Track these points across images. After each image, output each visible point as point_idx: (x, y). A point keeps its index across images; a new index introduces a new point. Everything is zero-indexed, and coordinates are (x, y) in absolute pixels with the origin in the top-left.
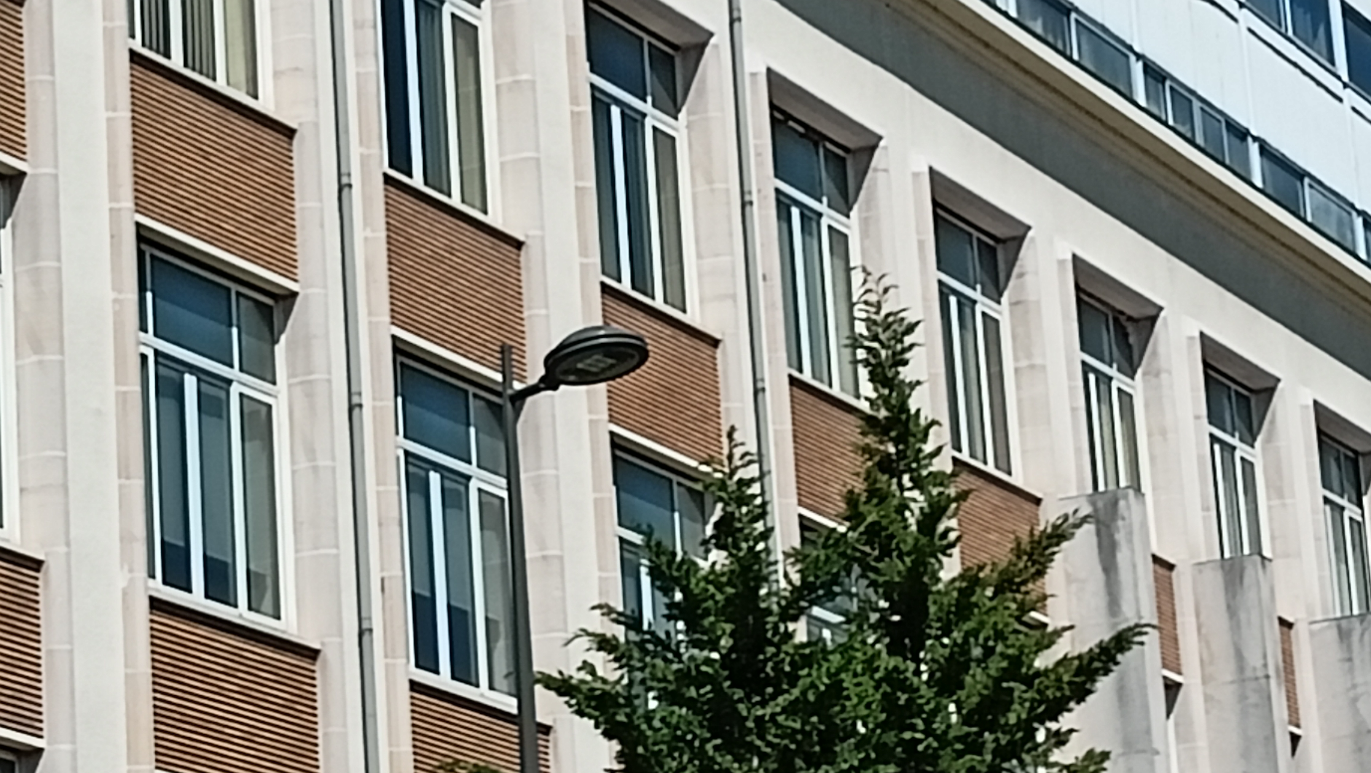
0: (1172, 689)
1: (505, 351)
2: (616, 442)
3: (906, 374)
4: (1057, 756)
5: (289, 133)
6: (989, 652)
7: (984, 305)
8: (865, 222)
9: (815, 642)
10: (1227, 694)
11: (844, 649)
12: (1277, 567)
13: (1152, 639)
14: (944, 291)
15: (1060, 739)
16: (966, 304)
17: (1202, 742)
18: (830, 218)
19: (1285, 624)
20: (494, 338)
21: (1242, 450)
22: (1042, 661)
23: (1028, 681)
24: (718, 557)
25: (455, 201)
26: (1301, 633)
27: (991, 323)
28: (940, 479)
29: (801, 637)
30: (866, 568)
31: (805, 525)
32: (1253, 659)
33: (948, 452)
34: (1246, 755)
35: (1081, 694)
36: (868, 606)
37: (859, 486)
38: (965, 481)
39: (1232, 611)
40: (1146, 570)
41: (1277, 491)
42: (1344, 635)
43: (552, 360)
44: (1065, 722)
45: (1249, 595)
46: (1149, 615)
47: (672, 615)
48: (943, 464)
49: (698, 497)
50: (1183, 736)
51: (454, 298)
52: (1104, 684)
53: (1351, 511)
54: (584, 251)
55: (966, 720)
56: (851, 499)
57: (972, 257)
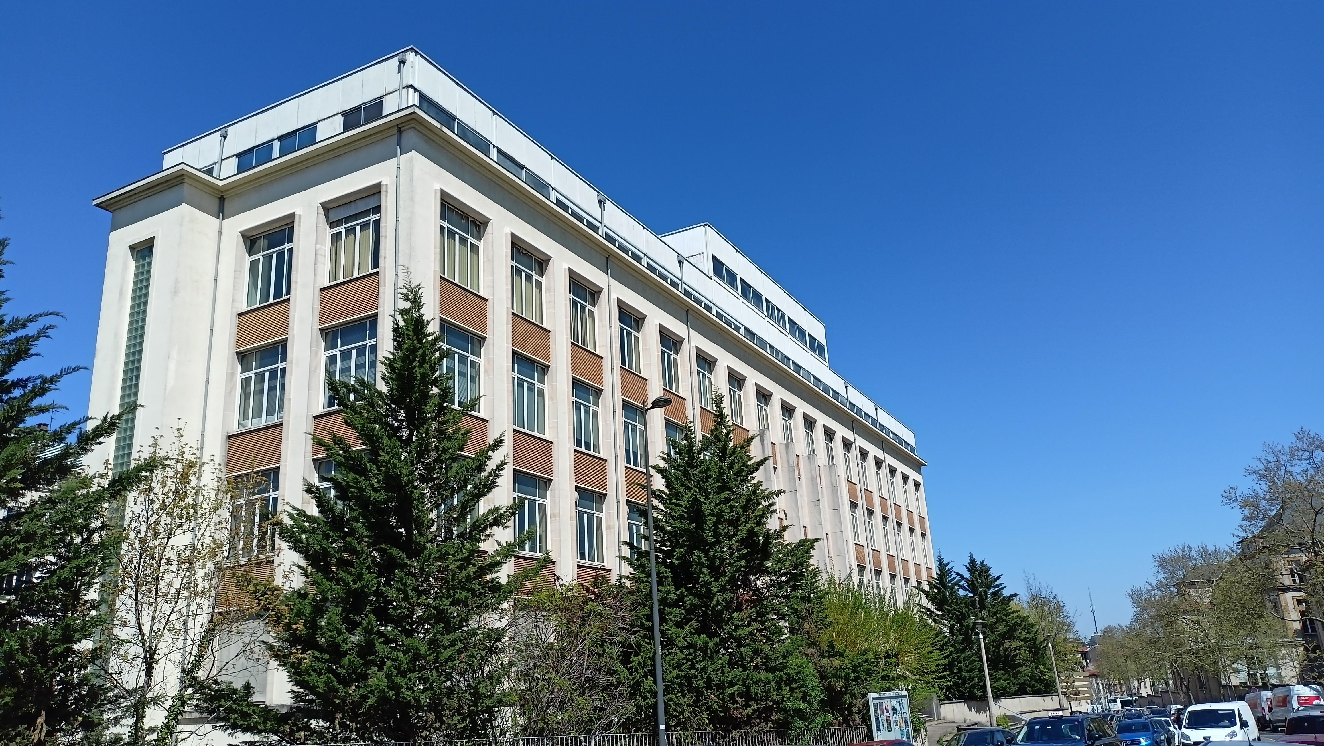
0: (775, 468)
1: (644, 401)
2: (666, 419)
3: (722, 406)
4: (752, 482)
5: (602, 358)
6: (739, 461)
7: (738, 392)
8: (715, 376)
9: (705, 459)
10: (786, 469)
11: (710, 460)
12: (796, 444)
13: (771, 459)
14: (730, 390)
15: (753, 478)
16: (734, 392)
17: (781, 479)
18: (708, 375)
19: (797, 456)
20: (642, 398)
21: (789, 421)
22: (749, 463)
23: (747, 467)
24: (685, 442)
25: (634, 371)
26: (800, 457)
27: (739, 396)
28: (729, 426)
29: (702, 458)
30: (715, 444)
31: (703, 435)
32: (791, 463)
33: (731, 421)
34: (790, 481)
35: (757, 469)
36: (715, 451)
37: (713, 428)
38: (734, 427)
39: (787, 453)
40: (770, 445)
41: (796, 429)
42: (809, 458)
43: (653, 403)
44: (754, 475)
45: (790, 450)
46: (771, 454)
47: (676, 453)
48: (730, 424)
49: (682, 430)
50: (777, 478)
51: (634, 390)
52: (761, 468)
53: (810, 433)
54: (659, 381)
55: (734, 474)
56: (712, 431)
57: (736, 383)
